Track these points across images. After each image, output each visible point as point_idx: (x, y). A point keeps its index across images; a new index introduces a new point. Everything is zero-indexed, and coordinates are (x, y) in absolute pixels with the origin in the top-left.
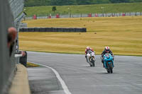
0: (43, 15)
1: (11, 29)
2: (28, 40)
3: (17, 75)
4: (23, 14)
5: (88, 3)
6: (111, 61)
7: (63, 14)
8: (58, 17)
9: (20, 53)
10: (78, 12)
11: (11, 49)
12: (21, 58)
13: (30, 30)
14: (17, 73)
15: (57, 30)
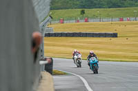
0: (70, 18)
2: (54, 45)
3: (42, 84)
4: (49, 18)
5: (119, 7)
6: (96, 63)
7: (92, 18)
8: (86, 21)
9: (45, 60)
10: (108, 16)
13: (56, 35)
15: (86, 35)
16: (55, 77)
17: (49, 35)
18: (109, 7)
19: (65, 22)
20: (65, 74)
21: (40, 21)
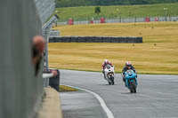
0: (81, 18)
1: (37, 39)
2: (61, 53)
4: (54, 17)
6: (134, 79)
7: (110, 18)
8: (103, 21)
9: (50, 72)
11: (37, 67)
12: (51, 78)
13: (63, 40)
14: (46, 99)
15: (102, 40)
16: (62, 95)
17: (54, 40)
18: (132, 4)
19: (75, 22)
20: (75, 90)
21: (42, 22)
